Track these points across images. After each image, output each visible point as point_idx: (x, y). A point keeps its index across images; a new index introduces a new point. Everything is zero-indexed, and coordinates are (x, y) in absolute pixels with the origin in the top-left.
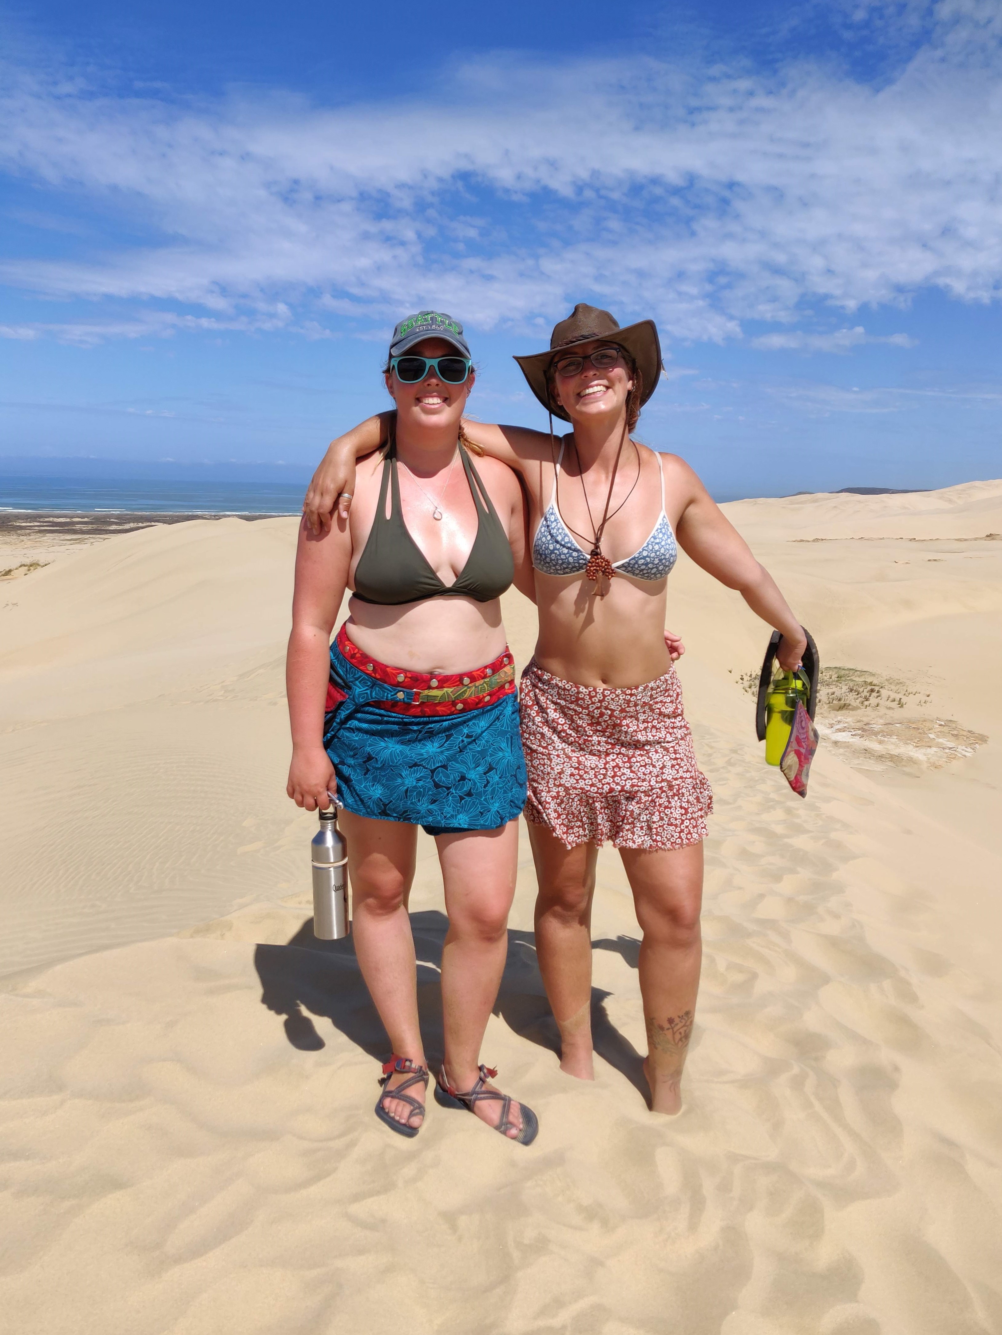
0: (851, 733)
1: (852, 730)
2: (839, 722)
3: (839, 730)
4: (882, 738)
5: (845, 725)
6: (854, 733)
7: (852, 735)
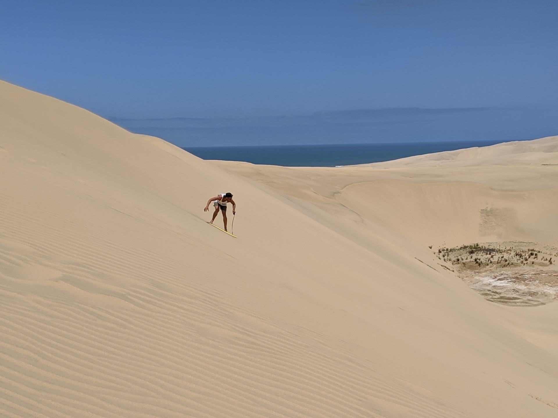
0: (508, 281)
1: (509, 279)
2: (502, 274)
3: (500, 280)
4: (528, 282)
5: (505, 276)
6: (510, 280)
7: (508, 282)
